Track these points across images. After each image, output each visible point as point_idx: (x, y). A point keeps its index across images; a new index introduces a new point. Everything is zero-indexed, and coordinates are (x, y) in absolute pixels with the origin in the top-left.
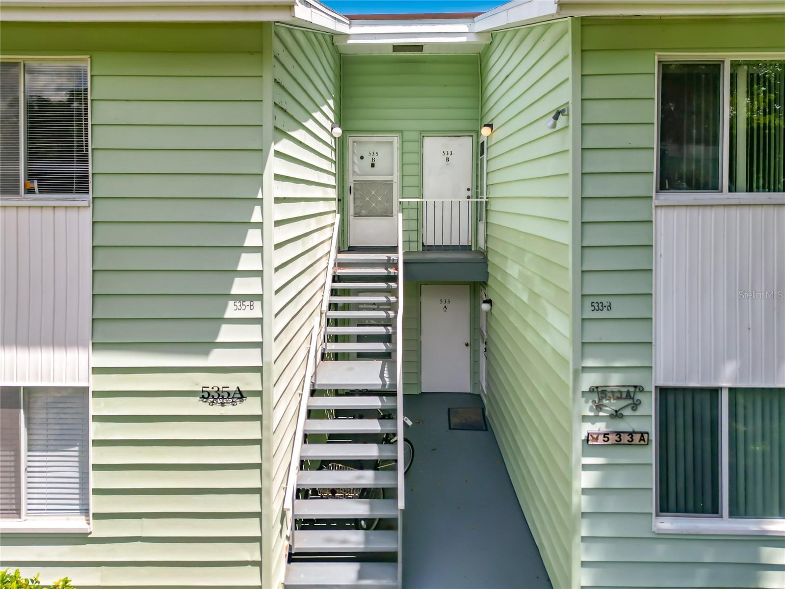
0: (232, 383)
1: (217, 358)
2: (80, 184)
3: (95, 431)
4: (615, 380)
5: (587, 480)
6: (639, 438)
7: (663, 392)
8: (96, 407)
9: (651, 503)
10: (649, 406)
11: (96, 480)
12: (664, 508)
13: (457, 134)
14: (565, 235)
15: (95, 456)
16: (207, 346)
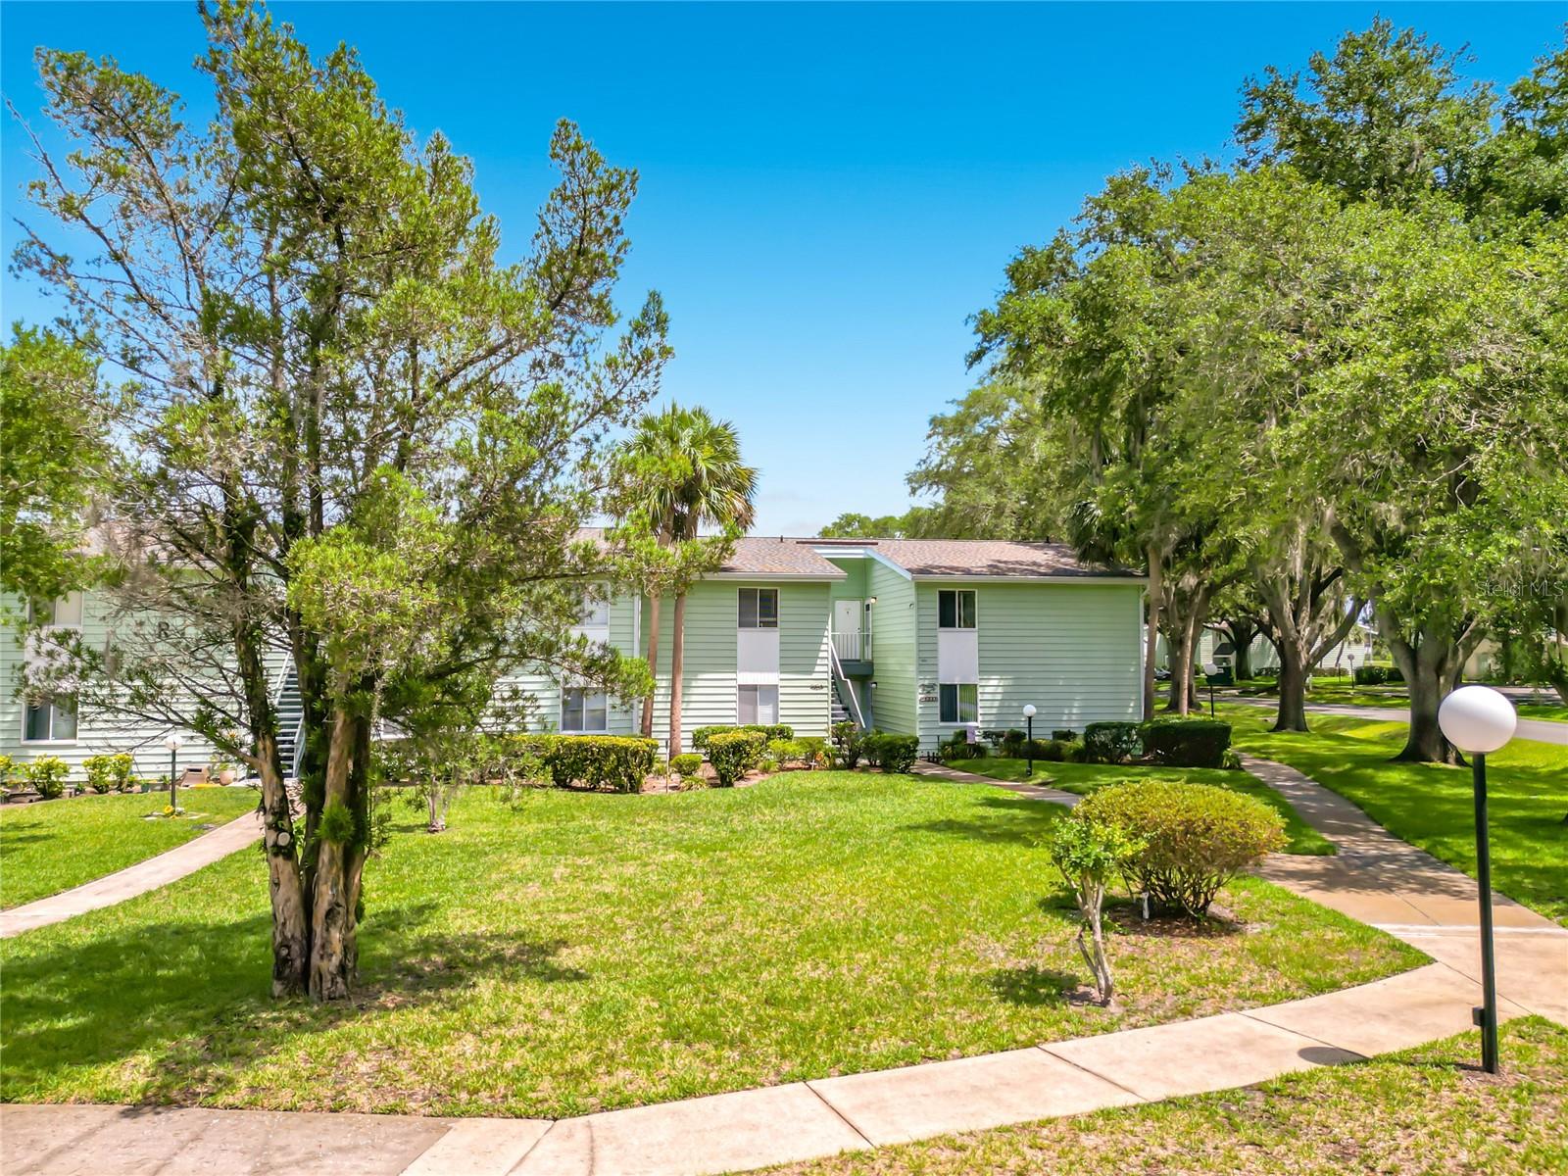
0: (818, 683)
1: (814, 676)
2: (775, 624)
3: (781, 698)
4: (926, 682)
5: (919, 711)
6: (933, 700)
7: (943, 687)
8: (781, 690)
9: (938, 718)
10: (938, 690)
11: (781, 712)
12: (943, 720)
13: (852, 599)
14: (913, 641)
15: (781, 705)
16: (812, 672)
